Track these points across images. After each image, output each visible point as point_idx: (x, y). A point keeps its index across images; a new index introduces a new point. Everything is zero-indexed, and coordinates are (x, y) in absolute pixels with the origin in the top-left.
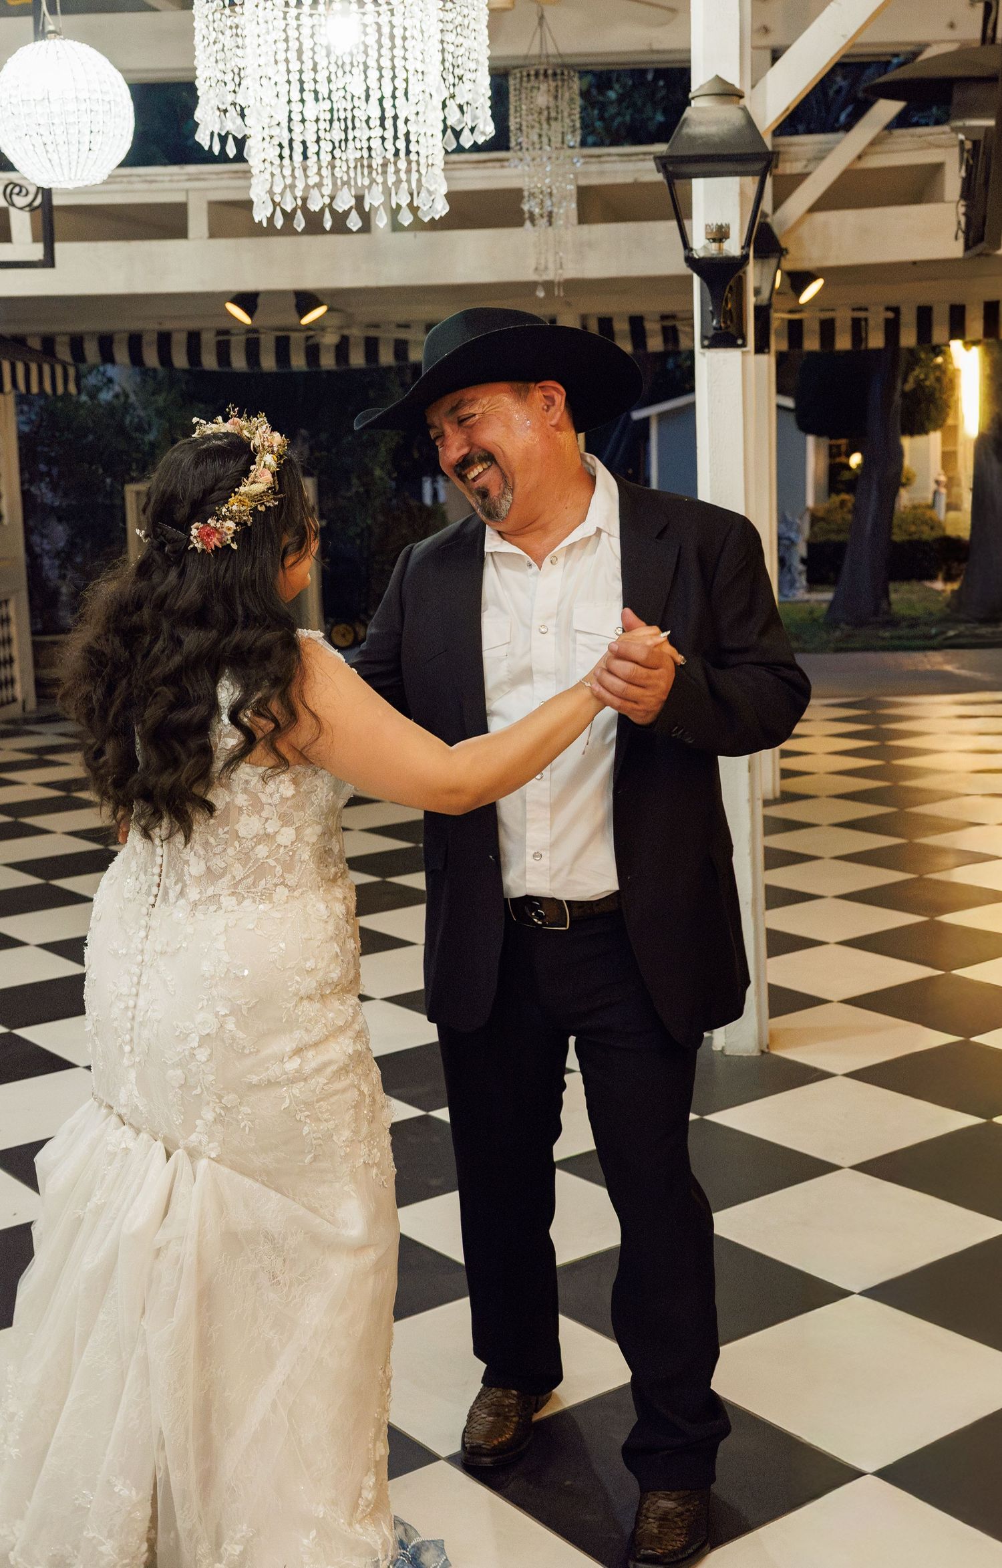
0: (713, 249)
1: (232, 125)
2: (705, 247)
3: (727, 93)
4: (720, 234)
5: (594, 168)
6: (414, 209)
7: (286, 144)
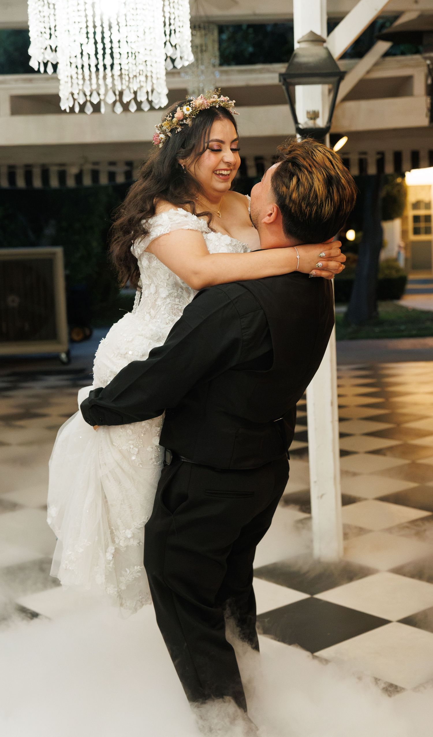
0: (310, 124)
1: (50, 57)
2: (306, 123)
3: (317, 40)
4: (314, 116)
5: (224, 77)
6: (150, 102)
7: (80, 66)
